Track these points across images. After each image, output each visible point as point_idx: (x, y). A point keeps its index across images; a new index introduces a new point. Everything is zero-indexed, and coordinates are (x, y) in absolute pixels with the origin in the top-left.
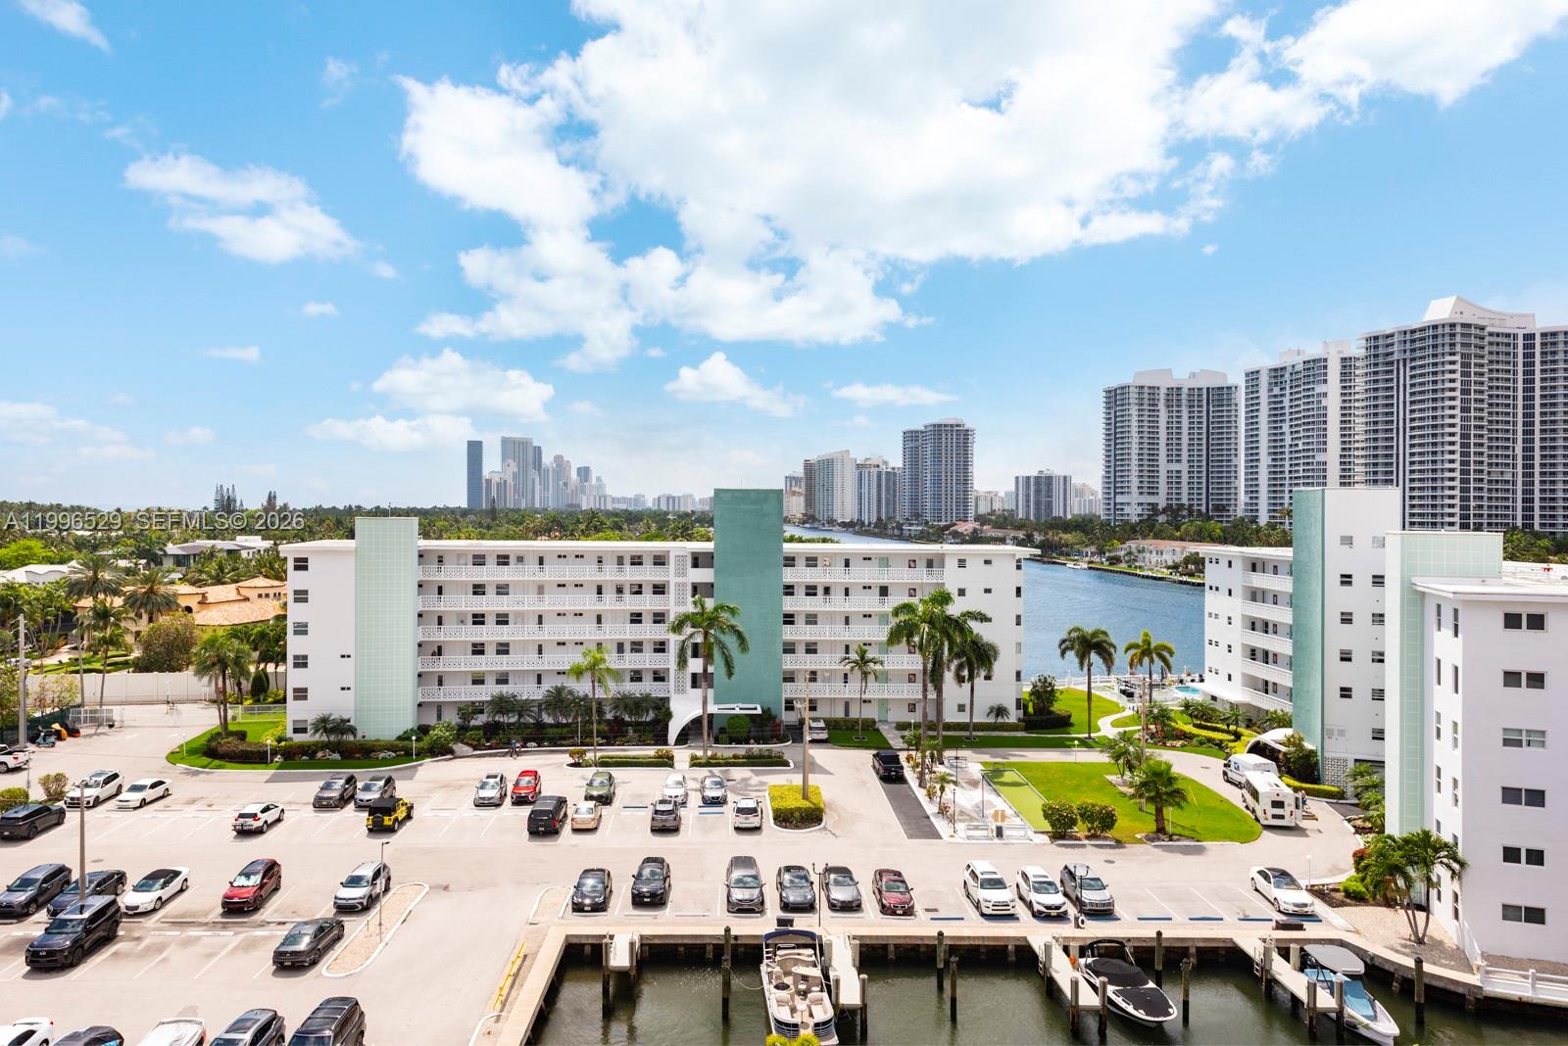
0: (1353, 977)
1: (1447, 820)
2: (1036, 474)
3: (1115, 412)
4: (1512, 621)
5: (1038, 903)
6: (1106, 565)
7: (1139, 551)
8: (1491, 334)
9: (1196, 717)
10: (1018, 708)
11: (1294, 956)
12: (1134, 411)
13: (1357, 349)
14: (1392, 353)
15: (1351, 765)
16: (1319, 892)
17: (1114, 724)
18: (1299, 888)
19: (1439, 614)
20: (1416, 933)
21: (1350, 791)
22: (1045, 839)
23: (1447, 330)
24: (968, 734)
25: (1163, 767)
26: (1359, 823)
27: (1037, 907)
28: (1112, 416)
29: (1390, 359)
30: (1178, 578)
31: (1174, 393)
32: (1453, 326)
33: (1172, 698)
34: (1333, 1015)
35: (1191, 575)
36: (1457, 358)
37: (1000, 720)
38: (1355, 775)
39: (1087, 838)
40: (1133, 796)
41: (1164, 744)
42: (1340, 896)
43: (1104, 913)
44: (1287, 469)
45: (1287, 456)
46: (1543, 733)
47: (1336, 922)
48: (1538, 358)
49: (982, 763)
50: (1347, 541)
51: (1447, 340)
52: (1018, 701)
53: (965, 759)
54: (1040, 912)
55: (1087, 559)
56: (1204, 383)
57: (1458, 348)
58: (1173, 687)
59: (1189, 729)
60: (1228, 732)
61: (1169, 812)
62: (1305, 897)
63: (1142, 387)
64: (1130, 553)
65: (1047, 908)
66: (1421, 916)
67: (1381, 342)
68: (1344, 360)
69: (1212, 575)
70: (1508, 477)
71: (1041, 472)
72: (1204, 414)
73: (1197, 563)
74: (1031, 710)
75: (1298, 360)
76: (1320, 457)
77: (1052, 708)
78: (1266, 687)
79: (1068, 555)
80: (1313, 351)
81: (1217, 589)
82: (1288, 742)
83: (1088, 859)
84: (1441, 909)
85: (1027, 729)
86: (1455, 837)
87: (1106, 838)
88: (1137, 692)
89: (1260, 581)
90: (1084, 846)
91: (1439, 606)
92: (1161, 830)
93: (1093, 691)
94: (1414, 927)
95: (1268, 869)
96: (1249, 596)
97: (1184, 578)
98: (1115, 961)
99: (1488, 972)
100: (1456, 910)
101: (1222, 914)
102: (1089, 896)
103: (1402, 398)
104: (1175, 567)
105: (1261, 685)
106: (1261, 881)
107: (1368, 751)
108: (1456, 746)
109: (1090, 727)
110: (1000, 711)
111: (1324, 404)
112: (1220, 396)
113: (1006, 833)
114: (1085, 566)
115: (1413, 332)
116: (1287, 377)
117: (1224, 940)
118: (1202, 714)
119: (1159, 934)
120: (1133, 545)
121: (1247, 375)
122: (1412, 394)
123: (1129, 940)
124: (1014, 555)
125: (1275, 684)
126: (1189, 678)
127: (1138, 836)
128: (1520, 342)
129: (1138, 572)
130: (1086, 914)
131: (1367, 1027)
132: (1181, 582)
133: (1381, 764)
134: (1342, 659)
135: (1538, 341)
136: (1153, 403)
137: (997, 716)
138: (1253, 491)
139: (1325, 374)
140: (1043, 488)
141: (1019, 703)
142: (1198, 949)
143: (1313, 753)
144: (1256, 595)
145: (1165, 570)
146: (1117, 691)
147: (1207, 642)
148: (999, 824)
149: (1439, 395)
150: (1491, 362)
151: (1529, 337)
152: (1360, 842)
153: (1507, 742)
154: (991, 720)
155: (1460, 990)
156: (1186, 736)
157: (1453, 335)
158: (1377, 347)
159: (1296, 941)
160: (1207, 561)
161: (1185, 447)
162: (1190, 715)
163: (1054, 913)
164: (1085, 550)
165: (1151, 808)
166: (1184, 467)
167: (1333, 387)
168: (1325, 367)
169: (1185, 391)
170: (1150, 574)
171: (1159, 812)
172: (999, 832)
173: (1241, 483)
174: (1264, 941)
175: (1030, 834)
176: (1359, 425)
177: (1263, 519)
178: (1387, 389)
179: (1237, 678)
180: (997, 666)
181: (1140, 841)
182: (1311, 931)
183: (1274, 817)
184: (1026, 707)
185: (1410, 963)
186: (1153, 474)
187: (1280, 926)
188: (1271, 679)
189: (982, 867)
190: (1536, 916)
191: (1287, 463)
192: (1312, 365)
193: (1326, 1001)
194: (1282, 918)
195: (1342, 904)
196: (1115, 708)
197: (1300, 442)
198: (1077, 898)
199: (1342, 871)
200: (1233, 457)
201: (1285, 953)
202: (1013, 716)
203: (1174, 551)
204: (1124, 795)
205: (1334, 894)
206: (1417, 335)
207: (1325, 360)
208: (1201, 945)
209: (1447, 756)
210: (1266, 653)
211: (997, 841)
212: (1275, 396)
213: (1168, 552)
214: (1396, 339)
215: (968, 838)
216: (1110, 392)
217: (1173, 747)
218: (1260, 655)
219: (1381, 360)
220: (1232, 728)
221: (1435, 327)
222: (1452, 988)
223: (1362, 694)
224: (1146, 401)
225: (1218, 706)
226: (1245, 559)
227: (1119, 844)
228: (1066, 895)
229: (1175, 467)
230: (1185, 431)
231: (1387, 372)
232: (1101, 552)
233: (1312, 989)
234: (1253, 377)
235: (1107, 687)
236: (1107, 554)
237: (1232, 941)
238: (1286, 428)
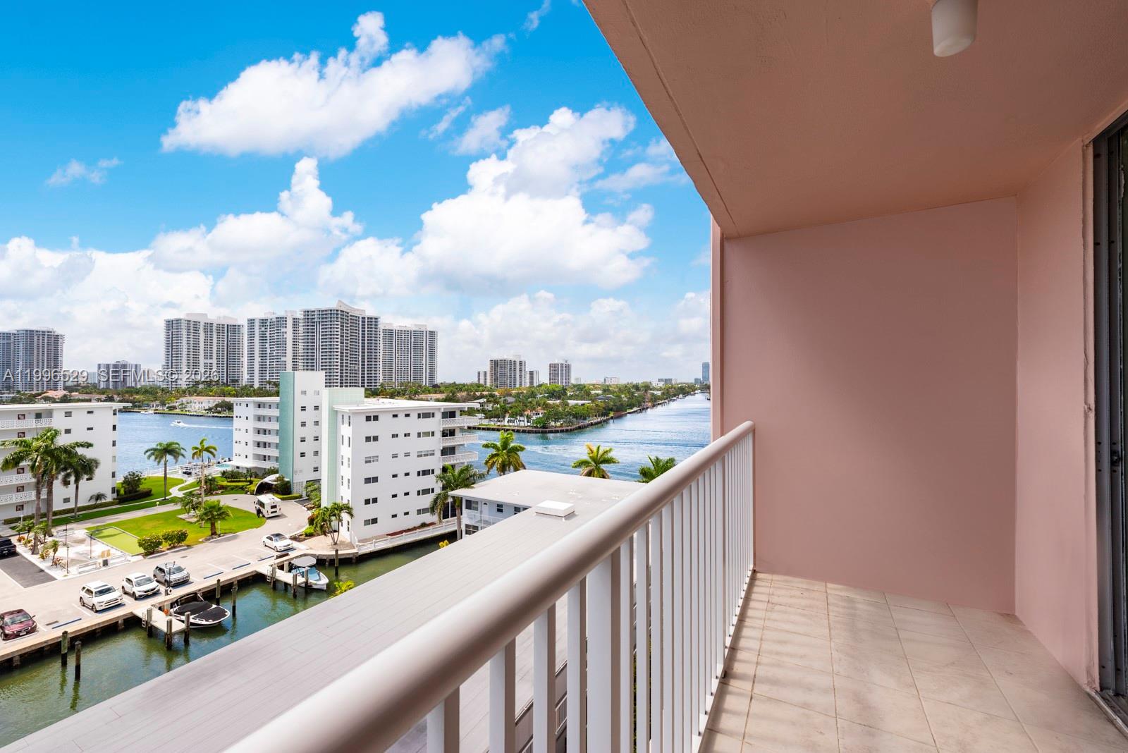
0: (311, 567)
1: (345, 495)
2: (114, 362)
3: (172, 332)
4: (368, 419)
5: (139, 591)
6: (166, 411)
7: (188, 403)
8: (351, 316)
9: (228, 478)
10: (113, 492)
11: (286, 567)
12: (184, 332)
13: (300, 315)
14: (314, 319)
15: (305, 483)
16: (294, 538)
17: (180, 490)
18: (286, 538)
19: (343, 418)
20: (334, 541)
21: (304, 494)
22: (141, 557)
23: (335, 312)
24: (73, 514)
25: (216, 503)
26: (309, 506)
27: (138, 594)
28: (170, 334)
29: (313, 320)
30: (212, 414)
31: (208, 328)
32: (337, 311)
33: (215, 471)
34: (303, 585)
35: (219, 412)
36: (339, 323)
37: (99, 502)
38: (306, 488)
39: (168, 549)
40: (198, 521)
41: (212, 494)
42: (303, 537)
43: (185, 582)
44: (268, 363)
45: (268, 358)
46: (377, 457)
47: (302, 548)
48: (366, 326)
49: (86, 529)
50: (304, 393)
51: (335, 316)
52: (113, 489)
53: (72, 529)
54: (140, 596)
55: (154, 408)
56: (226, 323)
57: (339, 319)
58: (215, 466)
59: (225, 483)
60: (246, 481)
61: (219, 525)
62: (288, 542)
63: (190, 321)
64: (182, 404)
65: (145, 592)
66: (336, 534)
67: (309, 313)
68: (294, 319)
69: (237, 410)
70: (356, 369)
71: (119, 362)
72: (226, 337)
73: (230, 407)
74: (122, 492)
75: (274, 316)
76: (283, 359)
77: (138, 489)
78: (264, 458)
79: (139, 407)
80: (281, 314)
81: (240, 417)
82: (277, 480)
83: (169, 559)
84: (343, 530)
85: (119, 503)
86: (349, 501)
87: (180, 546)
88: (193, 472)
89: (262, 412)
90: (167, 554)
91: (343, 416)
92: (214, 533)
93: (168, 476)
94: (333, 539)
95: (272, 535)
96: (257, 419)
97: (215, 415)
98: (191, 603)
99: (360, 546)
100: (348, 528)
101: (250, 562)
102: (174, 577)
103: (318, 337)
104: (210, 409)
105: (262, 458)
106: (268, 542)
107: (313, 476)
108: (349, 467)
109: (166, 493)
110: (99, 497)
111: (285, 336)
112: (234, 329)
113: (110, 562)
114: (153, 412)
115: (322, 311)
116: (268, 323)
117: (252, 572)
118: (232, 476)
119: (219, 580)
120: (184, 400)
121: (248, 321)
122: (322, 335)
123: (200, 590)
124: (111, 407)
125: (269, 456)
126: (223, 461)
127: (200, 540)
128: (361, 320)
129: (188, 413)
130: (172, 587)
131: (316, 584)
132: (213, 416)
133: (319, 481)
134: (302, 441)
135: (366, 320)
136: (196, 330)
137: (97, 500)
138: (251, 373)
139: (286, 324)
141: (113, 490)
142: (239, 581)
143: (288, 482)
144: (259, 418)
145: (204, 411)
146: (180, 472)
147: (234, 442)
148: (104, 559)
149: (333, 336)
150: (351, 326)
151: (363, 318)
152: (310, 513)
153: (366, 462)
154: (93, 502)
155: (351, 556)
156: (222, 487)
157: (337, 314)
158: (308, 315)
159: (286, 561)
160: (235, 404)
161: (215, 352)
162: (226, 477)
163: (150, 593)
164: (151, 404)
165: (209, 525)
166: (214, 361)
167: (289, 329)
168: (286, 321)
169: (215, 325)
170: (195, 414)
171: (213, 525)
172: (105, 563)
173: (245, 369)
174: (272, 566)
175: (129, 558)
176: (301, 347)
177: (256, 385)
178: (312, 332)
179: (251, 457)
180: (97, 472)
181: (202, 542)
182: (292, 554)
183: (272, 513)
184: (118, 491)
185: (334, 553)
186: (196, 364)
187: (278, 557)
188: (267, 454)
189: (94, 586)
190: (375, 521)
191: (268, 361)
192: (279, 319)
193: (300, 580)
194: (279, 554)
195: (304, 540)
196: (182, 481)
197: (274, 352)
198: (166, 581)
199: (303, 527)
200: (241, 358)
201: (281, 568)
202: (110, 497)
203: (209, 402)
204: (191, 523)
205: (301, 537)
206: (324, 313)
207: (286, 318)
208: (240, 578)
209: (346, 472)
210: (265, 444)
211: (104, 568)
212: (263, 331)
213: (201, 403)
214: (316, 313)
215: (80, 573)
216: (169, 321)
217: (217, 494)
218: (262, 445)
219: (310, 320)
220: (249, 479)
221: (331, 310)
222: (348, 557)
223: (309, 454)
224: (192, 328)
225: (240, 471)
226: (254, 403)
227: (189, 546)
228: (158, 581)
229: (209, 361)
230: (215, 344)
231: (312, 326)
232: (163, 404)
233: (295, 578)
234: (251, 322)
235: (175, 471)
236: (167, 405)
237: (255, 571)
238: (267, 345)
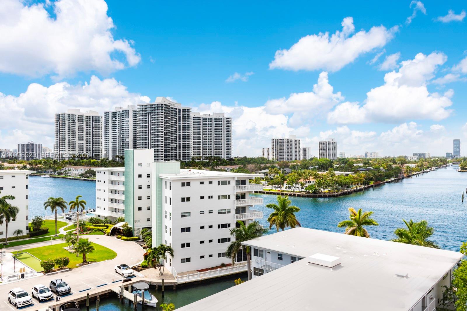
0: (145, 290)
1: (168, 240)
2: (27, 143)
3: (59, 122)
4: (183, 185)
5: (42, 297)
6: (57, 175)
7: (69, 170)
8: (171, 108)
9: (94, 223)
10: (27, 229)
11: (130, 289)
12: (66, 122)
13: (137, 109)
14: (147, 111)
15: (141, 230)
16: (135, 269)
17: (65, 230)
18: (129, 268)
19: (166, 184)
20: (161, 272)
21: (141, 237)
22: (42, 274)
23: (161, 106)
24: (5, 242)
25: (86, 241)
26: (144, 246)
27: (41, 299)
28: (58, 123)
29: (146, 112)
30: (83, 178)
31: (81, 118)
32: (162, 104)
33: (86, 218)
34: (141, 303)
35: (88, 177)
36: (163, 113)
37: (19, 235)
38: (143, 233)
39: (58, 270)
40: (75, 252)
41: (83, 233)
42: (140, 268)
43: (68, 293)
44: (117, 143)
45: (117, 139)
46: (190, 212)
47: (140, 276)
48: (182, 116)
49: (12, 252)
50: (140, 165)
51: (161, 108)
52: (27, 227)
53: (4, 252)
54: (42, 300)
55: (49, 174)
56: (91, 115)
57: (163, 111)
58: (85, 215)
59: (91, 227)
60: (104, 226)
61: (88, 255)
62: (131, 271)
63: (69, 115)
64: (66, 171)
65: (45, 298)
66: (162, 268)
67: (144, 107)
68: (134, 111)
69: (98, 177)
70: (175, 146)
71: (29, 142)
72: (91, 125)
73: (94, 174)
74: (32, 229)
75: (121, 110)
76: (127, 140)
77: (40, 228)
78: (116, 210)
79: (41, 172)
80: (125, 108)
81: (100, 181)
82: (124, 226)
83: (59, 277)
84: (167, 264)
85: (30, 237)
86: (170, 244)
87: (66, 268)
88: (72, 218)
89: (114, 178)
90: (57, 273)
91: (166, 182)
92: (85, 261)
93: (57, 220)
94: (160, 271)
95: (120, 265)
96: (110, 183)
97: (86, 178)
98: (71, 309)
99: (178, 278)
100: (171, 263)
101: (107, 283)
102: (61, 289)
103: (150, 123)
104: (82, 175)
105: (114, 210)
106: (118, 270)
107: (146, 225)
108: (170, 219)
109: (56, 232)
110: (19, 232)
111: (128, 124)
112: (96, 119)
113: (25, 276)
114: (49, 176)
115: (152, 105)
116: (117, 115)
117: (108, 290)
118: (96, 222)
119: (88, 294)
120: (66, 168)
121: (105, 113)
122: (152, 123)
123: (77, 300)
124: (25, 173)
125: (118, 209)
126: (90, 211)
127: (77, 265)
128: (178, 111)
129: (69, 177)
130: (61, 296)
131: (149, 303)
132: (84, 180)
133: (151, 228)
134: (139, 199)
135: (182, 111)
136: (74, 120)
137: (18, 234)
138: (107, 149)
139: (129, 115)
140: (30, 148)
141: (27, 228)
142: (100, 296)
143: (131, 228)
144: (112, 182)
145: (79, 176)
146: (65, 217)
147: (97, 198)
148: (22, 273)
149: (159, 123)
150: (171, 115)
151: (180, 109)
152: (145, 251)
153: (182, 216)
154: (15, 236)
155: (172, 285)
156: (90, 230)
157: (162, 107)
158: (143, 108)
159: (129, 284)
160: (97, 172)
161: (85, 135)
162: (92, 223)
163: (48, 299)
164: (48, 170)
165: (82, 255)
166: (84, 142)
167: (131, 119)
168: (129, 113)
169: (85, 117)
170: (73, 178)
171: (84, 255)
172: (23, 276)
173: (103, 148)
174: (121, 287)
175: (36, 274)
176: (138, 131)
177: (110, 158)
178: (146, 121)
179: (107, 209)
180: (18, 215)
181: (78, 267)
182: (134, 280)
184: (30, 229)
185: (161, 281)
186: (74, 144)
187: (125, 281)
188: (117, 208)
189: (16, 291)
190: (188, 260)
191: (117, 141)
192: (124, 112)
193: (139, 299)
194: (125, 279)
195: (141, 270)
196: (66, 224)
197: (121, 135)
198: (57, 291)
199: (141, 261)
200: (100, 139)
201: (127, 289)
202: (25, 233)
203: (81, 170)
204: (71, 253)
205: (139, 268)
206: (153, 106)
207: (129, 111)
208: (101, 294)
209: (168, 223)
210: (116, 200)
211: (22, 279)
212: (114, 121)
213: (77, 171)
214: (148, 106)
215: (9, 281)
216: (57, 115)
217: (86, 234)
218: (114, 201)
219: (144, 112)
220: (106, 224)
221: (158, 104)
222: (170, 285)
223: (144, 209)
224: (71, 119)
225: (101, 218)
226: (109, 171)
227: (70, 269)
228: (52, 291)
229: (81, 142)
230: (85, 130)
231: (146, 116)
232: (55, 171)
233: (135, 297)
234: (107, 114)
235: (62, 217)
236: (57, 172)
237: (110, 290)
238: (117, 130)
